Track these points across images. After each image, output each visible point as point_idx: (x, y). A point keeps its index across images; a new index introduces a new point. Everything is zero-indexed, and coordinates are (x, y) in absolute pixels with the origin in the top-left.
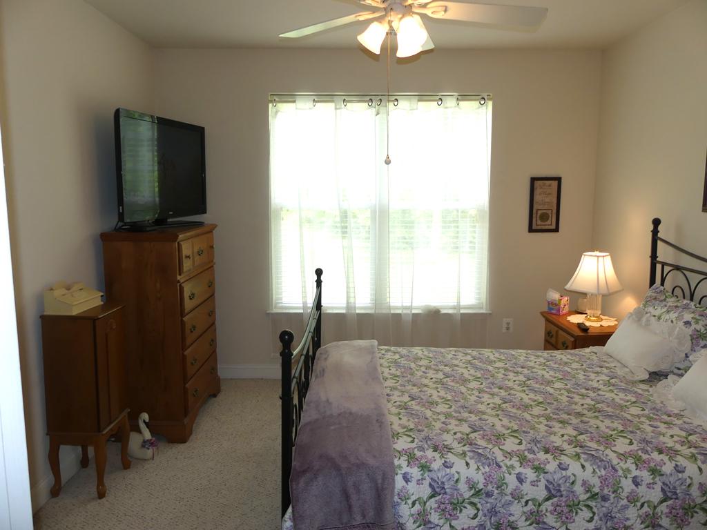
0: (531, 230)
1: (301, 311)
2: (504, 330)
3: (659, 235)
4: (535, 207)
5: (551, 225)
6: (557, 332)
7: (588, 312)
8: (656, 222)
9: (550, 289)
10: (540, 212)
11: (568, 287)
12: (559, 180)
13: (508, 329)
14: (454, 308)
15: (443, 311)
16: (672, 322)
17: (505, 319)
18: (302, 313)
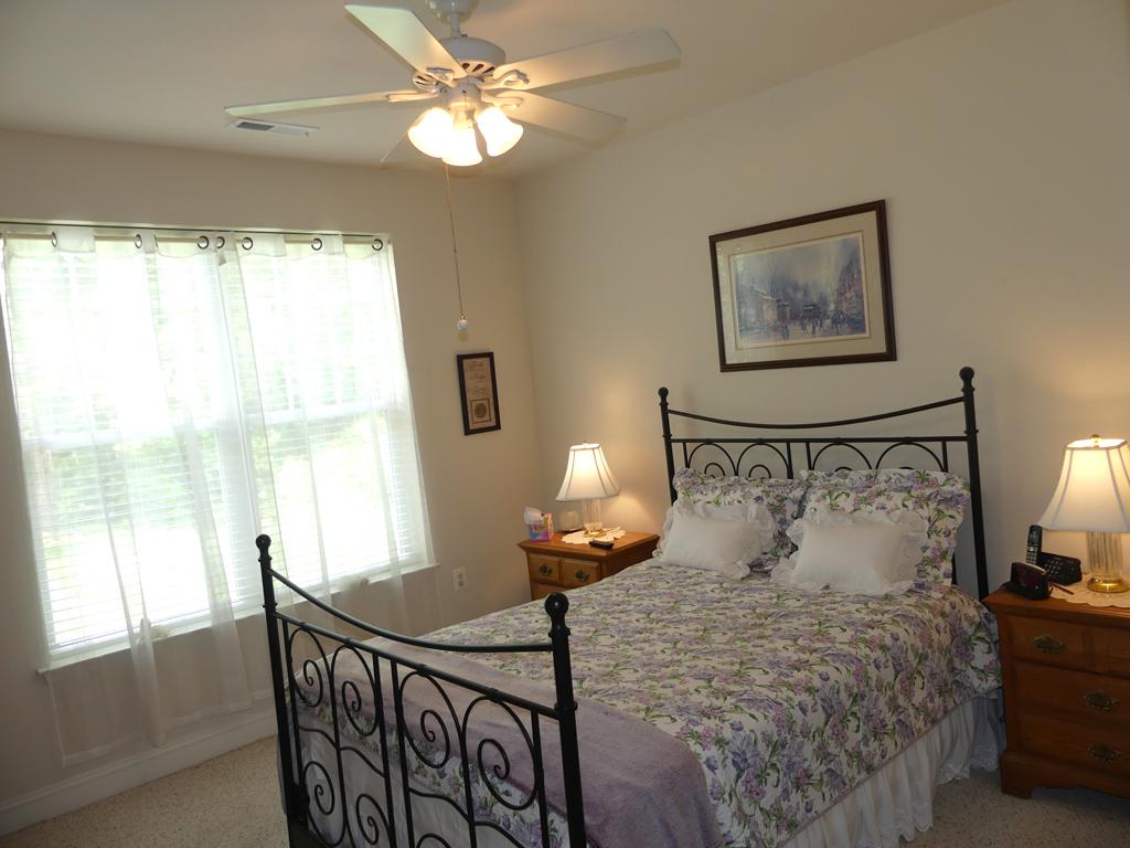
0: (468, 432)
1: (126, 646)
2: (457, 588)
3: (669, 407)
4: (470, 396)
5: (490, 420)
6: (560, 563)
7: (587, 526)
8: (663, 393)
9: (527, 508)
10: (474, 404)
11: (561, 496)
12: (490, 355)
13: (461, 584)
14: (388, 570)
15: (373, 580)
16: (739, 502)
17: (455, 571)
18: (129, 650)
